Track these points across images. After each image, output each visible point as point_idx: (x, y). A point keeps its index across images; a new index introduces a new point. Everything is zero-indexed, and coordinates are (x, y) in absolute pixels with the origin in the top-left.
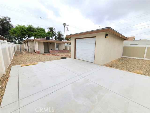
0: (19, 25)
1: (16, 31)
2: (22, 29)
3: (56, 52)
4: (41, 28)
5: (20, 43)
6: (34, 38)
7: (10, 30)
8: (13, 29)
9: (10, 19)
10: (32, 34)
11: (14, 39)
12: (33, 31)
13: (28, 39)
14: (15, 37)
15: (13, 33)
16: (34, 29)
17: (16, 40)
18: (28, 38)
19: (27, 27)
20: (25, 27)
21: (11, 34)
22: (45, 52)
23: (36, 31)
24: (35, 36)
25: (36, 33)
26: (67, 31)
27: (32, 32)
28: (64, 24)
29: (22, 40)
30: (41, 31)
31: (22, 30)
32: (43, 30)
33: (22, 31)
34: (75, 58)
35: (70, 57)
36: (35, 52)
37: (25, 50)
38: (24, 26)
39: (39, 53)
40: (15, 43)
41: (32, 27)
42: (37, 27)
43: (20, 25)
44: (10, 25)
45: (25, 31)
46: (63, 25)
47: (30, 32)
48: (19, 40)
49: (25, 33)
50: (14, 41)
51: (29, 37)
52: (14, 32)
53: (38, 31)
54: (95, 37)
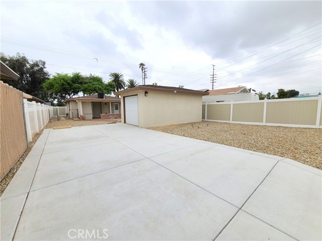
0: (58, 74)
1: (54, 85)
2: (64, 80)
3: (111, 116)
4: (95, 76)
5: (60, 104)
6: (83, 96)
7: (44, 84)
8: (49, 81)
9: (44, 63)
10: (79, 88)
11: (50, 97)
12: (81, 83)
13: (73, 97)
14: (52, 94)
15: (48, 88)
16: (83, 78)
17: (55, 98)
18: (74, 95)
19: (72, 76)
20: (68, 77)
21: (45, 89)
22: (93, 118)
23: (87, 83)
24: (84, 91)
25: (86, 86)
26: (145, 78)
27: (80, 85)
28: (142, 65)
29: (64, 98)
30: (94, 83)
31: (64, 82)
32: (98, 80)
33: (63, 84)
34: (125, 122)
35: (120, 122)
36: (78, 117)
37: (65, 116)
38: (66, 75)
39: (83, 119)
40: (53, 105)
41: (80, 76)
42: (88, 75)
43: (60, 73)
44: (45, 73)
45: (69, 84)
46: (140, 67)
47: (76, 85)
48: (58, 99)
49: (68, 86)
50: (50, 102)
51: (76, 92)
52: (51, 86)
53: (90, 83)
54: (137, 95)
